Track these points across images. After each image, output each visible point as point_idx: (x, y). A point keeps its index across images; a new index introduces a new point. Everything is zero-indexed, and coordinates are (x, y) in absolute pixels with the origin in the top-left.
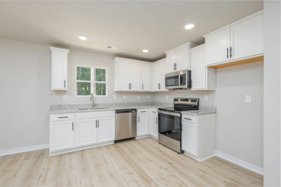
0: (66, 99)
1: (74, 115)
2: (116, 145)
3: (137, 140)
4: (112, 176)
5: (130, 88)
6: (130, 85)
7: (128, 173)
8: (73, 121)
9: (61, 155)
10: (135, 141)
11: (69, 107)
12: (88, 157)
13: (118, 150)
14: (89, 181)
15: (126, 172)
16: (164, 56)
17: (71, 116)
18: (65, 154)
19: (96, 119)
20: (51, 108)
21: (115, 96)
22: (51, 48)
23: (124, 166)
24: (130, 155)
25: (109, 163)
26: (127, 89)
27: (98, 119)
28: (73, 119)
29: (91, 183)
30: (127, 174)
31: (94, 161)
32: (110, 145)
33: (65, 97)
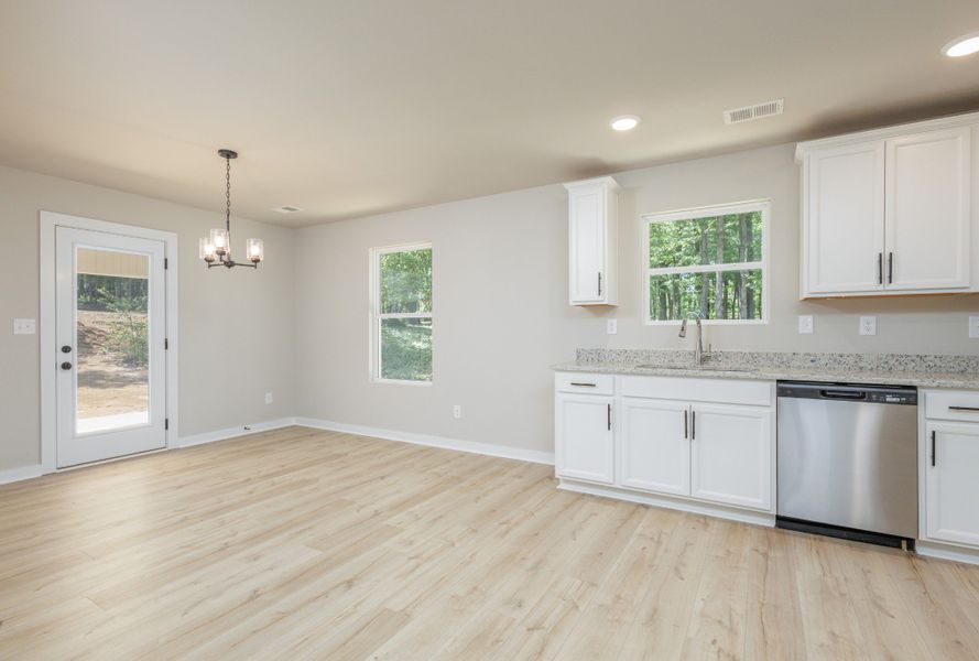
0: (615, 332)
1: (614, 379)
2: (774, 536)
3: (923, 558)
4: (653, 617)
5: (885, 277)
6: (885, 261)
7: (720, 650)
8: (609, 400)
9: (584, 495)
10: (904, 560)
11: (622, 358)
12: (639, 530)
13: (765, 555)
14: (579, 589)
15: (714, 642)
17: (603, 381)
18: (592, 496)
19: (686, 406)
20: (578, 357)
21: (806, 323)
22: (567, 185)
23: (731, 621)
24: (801, 597)
25: (682, 579)
26: (867, 284)
27: (696, 407)
28: (611, 393)
29: (581, 597)
30: (714, 649)
31: (644, 548)
32: (752, 525)
33: (612, 324)
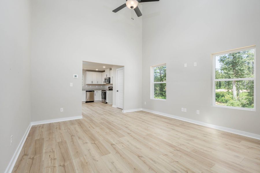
5: (92, 83)
6: (92, 82)
16: (104, 71)
21: (86, 86)
26: (91, 83)
